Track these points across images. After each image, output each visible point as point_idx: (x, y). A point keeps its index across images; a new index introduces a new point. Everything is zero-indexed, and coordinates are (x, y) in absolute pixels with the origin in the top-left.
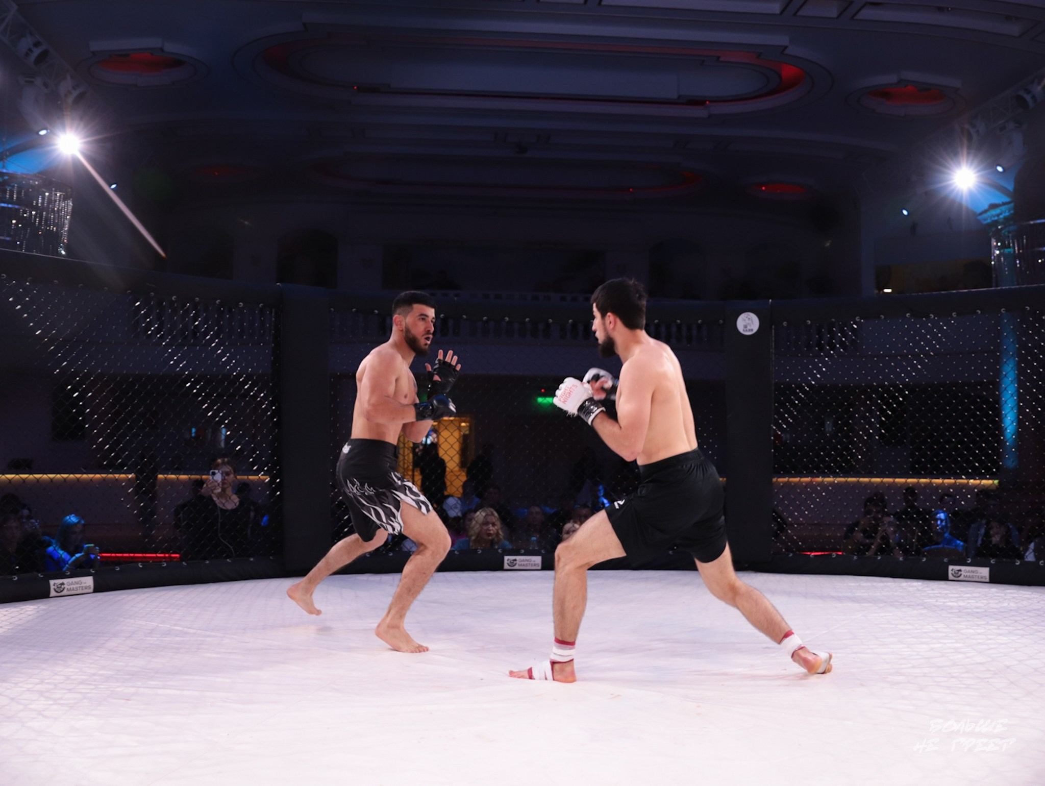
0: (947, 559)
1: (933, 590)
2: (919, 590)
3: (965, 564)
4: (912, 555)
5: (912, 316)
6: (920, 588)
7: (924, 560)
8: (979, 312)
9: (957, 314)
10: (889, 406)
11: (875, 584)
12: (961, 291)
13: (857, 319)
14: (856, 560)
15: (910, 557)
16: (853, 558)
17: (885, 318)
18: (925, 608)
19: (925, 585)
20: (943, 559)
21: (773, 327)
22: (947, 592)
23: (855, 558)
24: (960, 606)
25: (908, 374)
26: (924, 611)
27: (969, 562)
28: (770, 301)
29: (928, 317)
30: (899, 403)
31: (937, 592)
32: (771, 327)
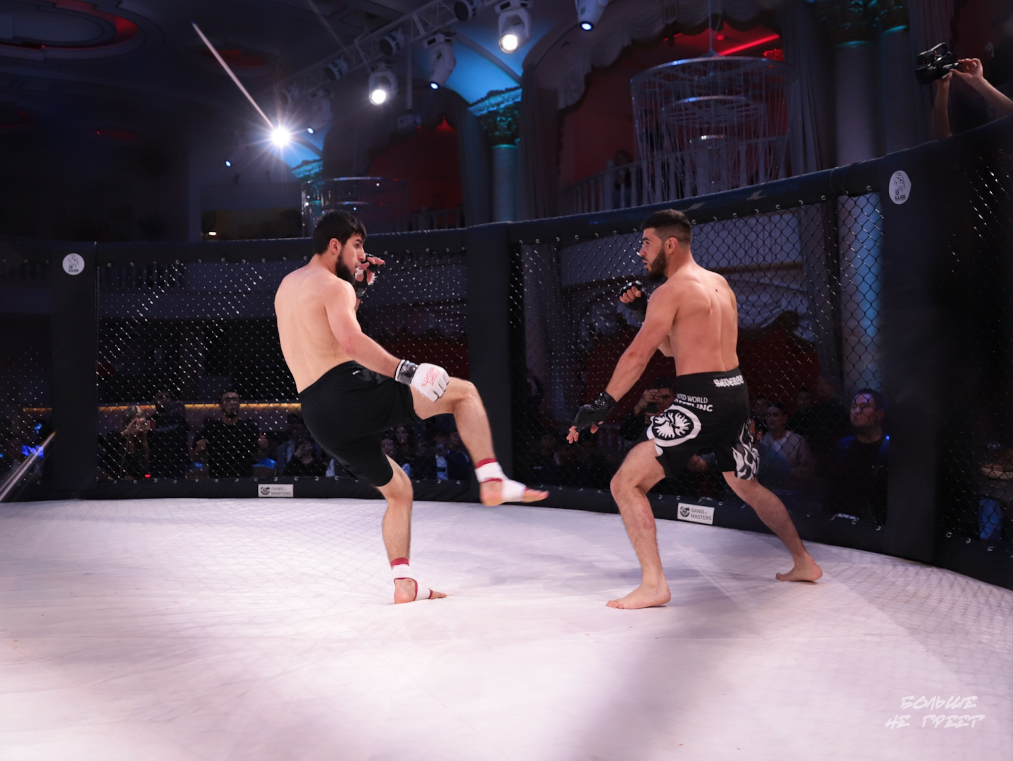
0: (257, 479)
1: (244, 507)
2: (232, 508)
3: (272, 482)
4: (227, 477)
5: (227, 261)
6: (233, 506)
7: (237, 480)
8: (285, 258)
9: (266, 260)
10: (206, 342)
11: (193, 505)
12: (270, 240)
13: (177, 262)
14: (176, 484)
15: (225, 479)
16: (173, 482)
17: (202, 262)
18: (236, 524)
19: (238, 503)
20: (253, 479)
21: (98, 268)
22: (257, 508)
23: (175, 481)
24: (267, 521)
25: (223, 314)
26: (235, 528)
27: (276, 480)
28: (96, 243)
29: (240, 262)
30: (214, 340)
31: (247, 509)
32: (96, 269)
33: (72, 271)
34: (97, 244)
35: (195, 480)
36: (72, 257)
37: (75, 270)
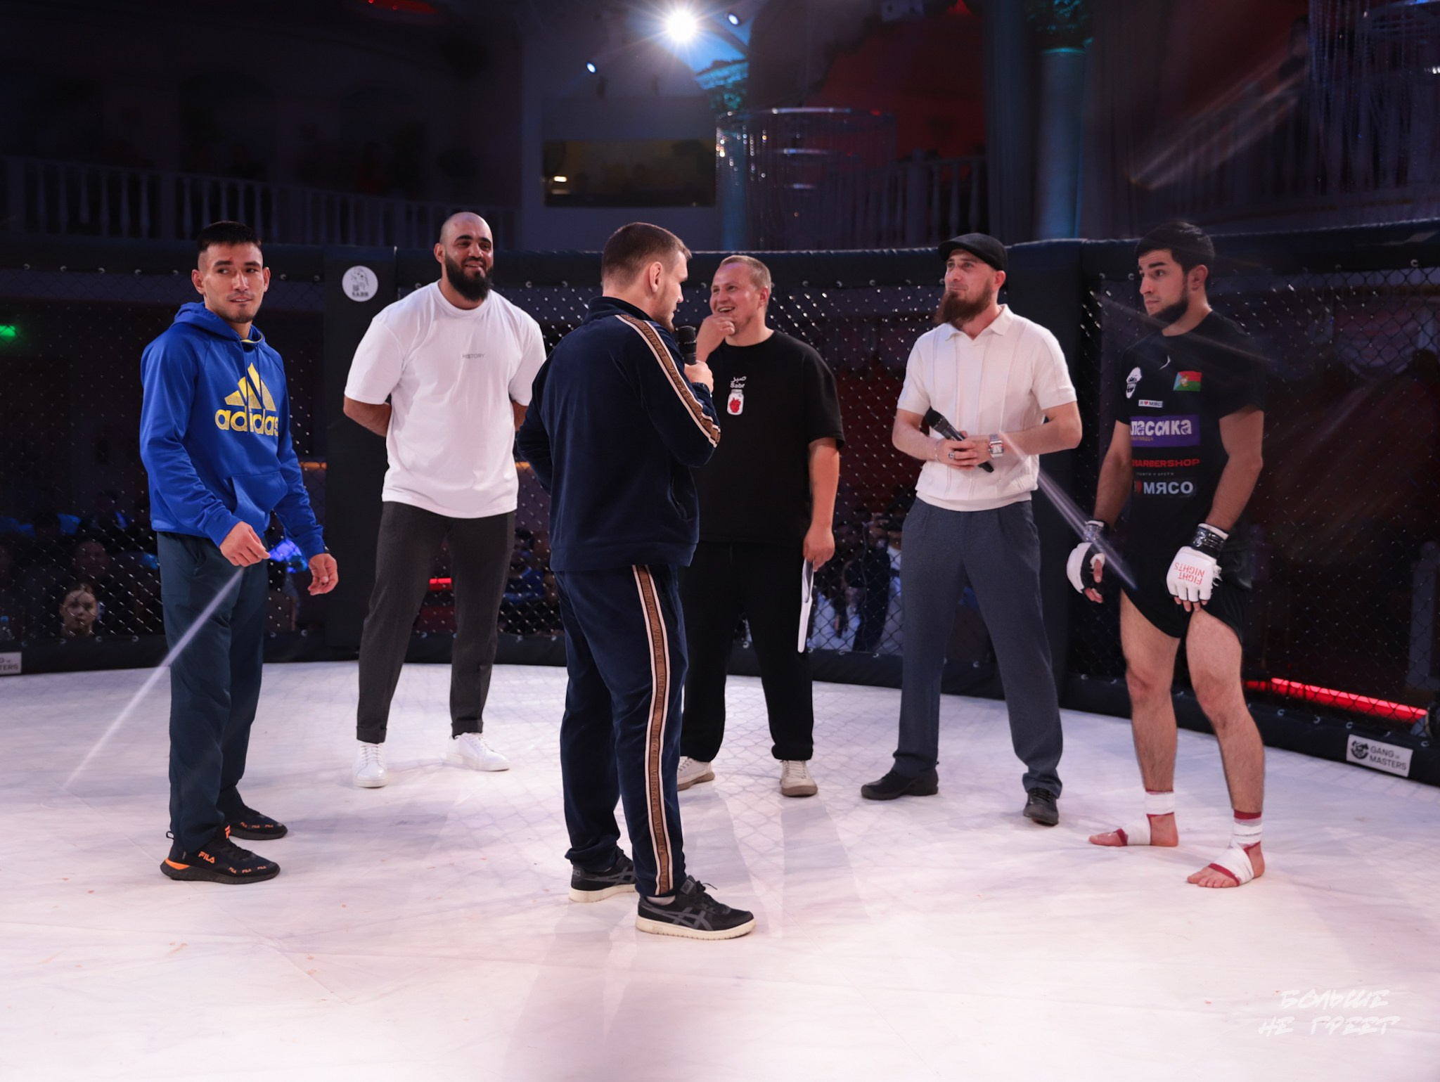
23: (520, 638)
28: (396, 248)
32: (397, 290)
33: (358, 294)
34: (397, 250)
35: (551, 638)
36: (357, 271)
37: (362, 294)
